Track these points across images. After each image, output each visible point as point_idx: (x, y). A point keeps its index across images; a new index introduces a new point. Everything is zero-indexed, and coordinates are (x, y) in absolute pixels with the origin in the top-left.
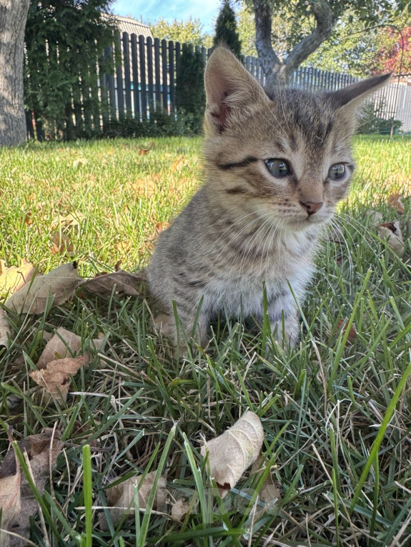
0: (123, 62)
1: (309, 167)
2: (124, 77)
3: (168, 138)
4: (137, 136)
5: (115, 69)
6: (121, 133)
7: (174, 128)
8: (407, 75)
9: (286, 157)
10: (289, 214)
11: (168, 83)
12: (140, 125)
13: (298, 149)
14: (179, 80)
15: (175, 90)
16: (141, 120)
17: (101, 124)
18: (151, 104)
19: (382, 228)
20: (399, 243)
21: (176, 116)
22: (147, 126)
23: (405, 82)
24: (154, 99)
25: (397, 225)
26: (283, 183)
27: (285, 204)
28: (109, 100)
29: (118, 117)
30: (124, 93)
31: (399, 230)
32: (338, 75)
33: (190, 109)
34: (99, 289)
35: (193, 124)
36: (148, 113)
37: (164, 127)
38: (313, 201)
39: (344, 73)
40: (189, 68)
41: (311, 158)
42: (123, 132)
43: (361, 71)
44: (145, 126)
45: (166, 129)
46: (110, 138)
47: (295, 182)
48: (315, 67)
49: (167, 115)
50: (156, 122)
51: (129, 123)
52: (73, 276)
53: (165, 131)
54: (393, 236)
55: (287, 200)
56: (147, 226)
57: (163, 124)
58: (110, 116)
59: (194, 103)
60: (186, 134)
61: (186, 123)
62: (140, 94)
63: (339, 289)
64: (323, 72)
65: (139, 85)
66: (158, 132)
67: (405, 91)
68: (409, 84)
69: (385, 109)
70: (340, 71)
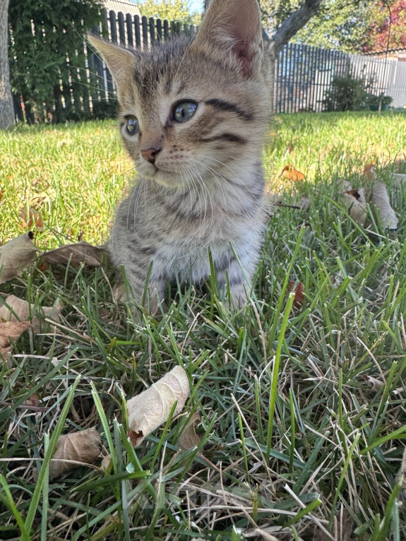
6: (110, 114)
8: (398, 50)
17: (91, 106)
19: (347, 195)
20: (361, 208)
23: (395, 57)
25: (361, 191)
31: (362, 196)
32: (328, 52)
39: (334, 49)
42: (113, 114)
43: (352, 47)
46: (100, 119)
48: (305, 44)
52: (28, 246)
54: (356, 202)
58: (99, 98)
64: (314, 48)
67: (396, 67)
68: (400, 59)
69: (375, 85)
70: (331, 47)
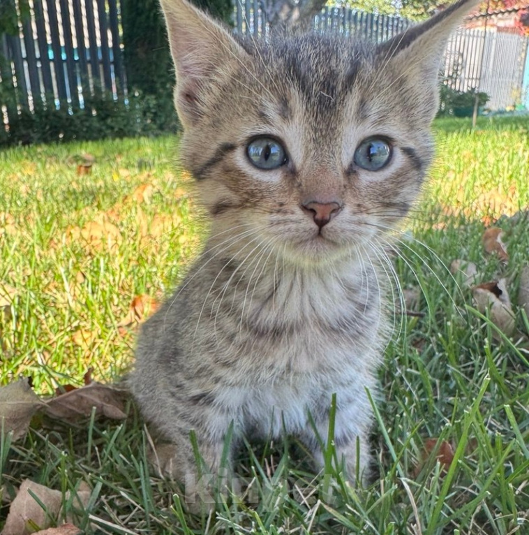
0: (32, 13)
1: (311, 145)
2: (35, 37)
3: (117, 140)
4: (66, 140)
5: (20, 25)
6: (39, 135)
7: (125, 122)
8: (497, 14)
9: (275, 132)
10: (287, 227)
11: (110, 44)
12: (69, 118)
13: (292, 117)
14: (128, 38)
15: (122, 57)
16: (71, 113)
17: (6, 121)
18: (85, 83)
19: (481, 290)
20: (505, 312)
21: (127, 102)
22: (82, 122)
23: (493, 25)
24: (90, 75)
25: (502, 285)
26: (274, 178)
27: (279, 211)
28: (14, 79)
29: (31, 108)
30: (39, 65)
31: (505, 292)
32: (386, 19)
33: (150, 89)
34: (66, 412)
35: (155, 114)
36: (81, 98)
37: (109, 121)
38: (318, 199)
39: (395, 14)
40: (144, 17)
41: (316, 131)
42: (44, 133)
43: (423, 10)
44: (77, 122)
45: (113, 124)
46: (24, 144)
47: (293, 173)
48: (348, 6)
49: (112, 101)
50: (94, 113)
51: (51, 117)
52: (28, 400)
53: (112, 128)
54: (497, 303)
55: (281, 204)
56: (116, 302)
57: (107, 116)
58: (19, 108)
59: (155, 79)
60: (146, 131)
61: (144, 113)
62: (65, 65)
63: (422, 391)
64: (362, 14)
65: (63, 50)
66: (100, 131)
67: (494, 41)
68: (500, 29)
69: (463, 75)
70: (388, 11)
